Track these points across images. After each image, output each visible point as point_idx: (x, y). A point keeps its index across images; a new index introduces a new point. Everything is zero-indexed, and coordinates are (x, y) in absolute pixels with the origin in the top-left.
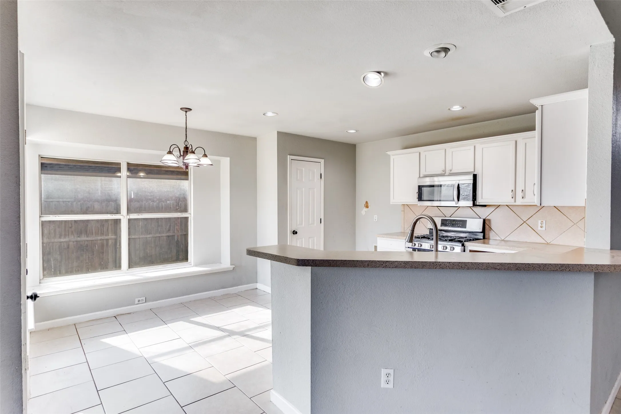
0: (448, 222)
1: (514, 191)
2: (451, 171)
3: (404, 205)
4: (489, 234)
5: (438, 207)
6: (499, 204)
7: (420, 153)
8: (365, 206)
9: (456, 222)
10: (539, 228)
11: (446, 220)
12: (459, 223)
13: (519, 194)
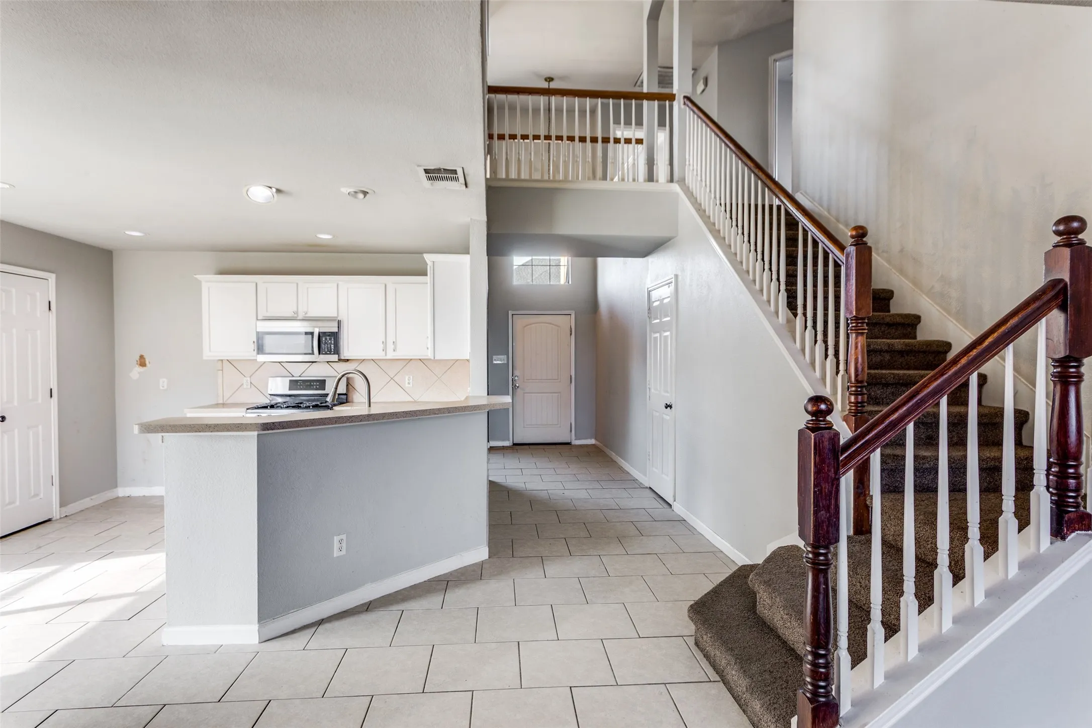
0: (299, 384)
1: (385, 343)
2: (306, 314)
3: (222, 360)
4: (352, 396)
5: (282, 364)
6: (364, 358)
7: (256, 284)
8: (139, 363)
9: (311, 383)
10: (407, 385)
11: (297, 381)
12: (315, 384)
13: (390, 347)
